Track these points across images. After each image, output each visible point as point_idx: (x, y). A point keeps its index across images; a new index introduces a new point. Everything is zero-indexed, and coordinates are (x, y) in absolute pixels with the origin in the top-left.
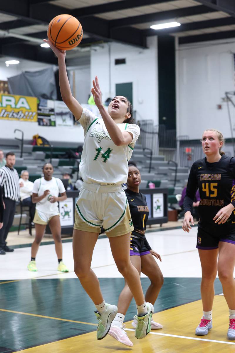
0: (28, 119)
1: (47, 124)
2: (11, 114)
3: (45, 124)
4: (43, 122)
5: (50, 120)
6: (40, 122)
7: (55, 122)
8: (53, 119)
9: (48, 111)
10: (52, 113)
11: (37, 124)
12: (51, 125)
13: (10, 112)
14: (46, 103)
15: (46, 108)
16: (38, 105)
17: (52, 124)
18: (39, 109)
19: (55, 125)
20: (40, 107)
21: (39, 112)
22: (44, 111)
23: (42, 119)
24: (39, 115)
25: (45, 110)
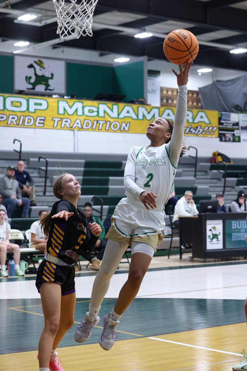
0: (208, 134)
1: (230, 139)
2: (188, 129)
3: (227, 139)
4: (225, 137)
5: (234, 135)
6: (222, 137)
7: (239, 137)
8: (237, 133)
9: (231, 125)
10: (237, 127)
11: (218, 139)
12: (234, 141)
13: (187, 128)
14: (229, 116)
15: (229, 122)
16: (220, 119)
17: (236, 139)
18: (220, 123)
19: (239, 141)
20: (222, 121)
21: (221, 126)
22: (226, 126)
23: (224, 134)
24: (220, 129)
25: (228, 124)
